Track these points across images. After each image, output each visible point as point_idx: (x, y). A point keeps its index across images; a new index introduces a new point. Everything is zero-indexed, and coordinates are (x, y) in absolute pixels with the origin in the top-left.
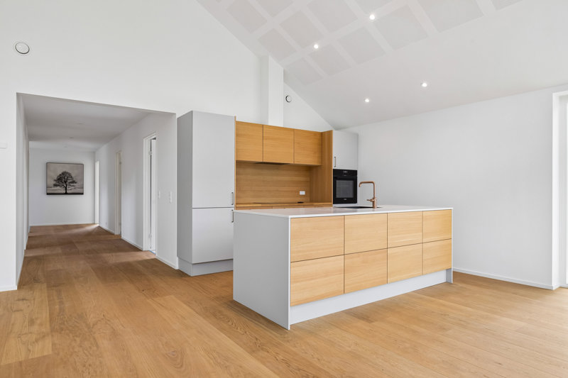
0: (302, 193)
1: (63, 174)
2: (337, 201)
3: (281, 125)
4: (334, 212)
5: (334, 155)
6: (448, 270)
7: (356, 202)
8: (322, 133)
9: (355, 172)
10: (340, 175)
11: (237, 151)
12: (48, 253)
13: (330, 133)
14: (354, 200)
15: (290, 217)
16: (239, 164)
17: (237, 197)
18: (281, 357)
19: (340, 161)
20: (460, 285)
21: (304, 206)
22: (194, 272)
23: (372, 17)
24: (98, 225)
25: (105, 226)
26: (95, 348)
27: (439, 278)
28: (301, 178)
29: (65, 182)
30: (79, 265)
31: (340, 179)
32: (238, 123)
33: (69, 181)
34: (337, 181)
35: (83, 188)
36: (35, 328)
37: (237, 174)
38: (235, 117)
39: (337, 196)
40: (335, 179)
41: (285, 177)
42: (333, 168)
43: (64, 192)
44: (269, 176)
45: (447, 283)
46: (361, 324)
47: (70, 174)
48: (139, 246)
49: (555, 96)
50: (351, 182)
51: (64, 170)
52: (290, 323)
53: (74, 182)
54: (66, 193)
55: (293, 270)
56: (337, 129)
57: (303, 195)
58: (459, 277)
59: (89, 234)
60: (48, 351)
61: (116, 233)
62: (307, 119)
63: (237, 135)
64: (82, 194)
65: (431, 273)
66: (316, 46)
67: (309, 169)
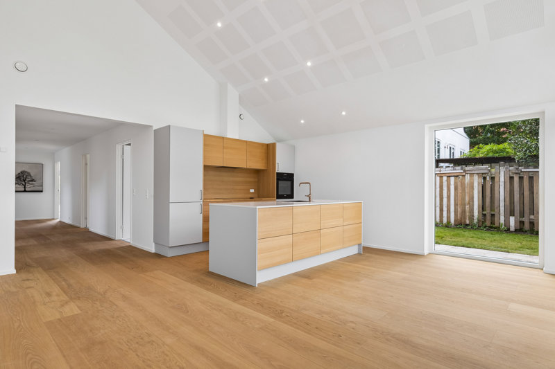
0: (252, 191)
1: (22, 172)
2: (279, 197)
3: (237, 138)
4: (277, 204)
5: (277, 162)
6: (360, 245)
7: (293, 198)
8: (268, 145)
9: (293, 175)
10: (281, 177)
11: (205, 157)
12: (24, 244)
13: (274, 145)
14: (291, 196)
15: (258, 207)
16: (207, 168)
17: (204, 194)
18: (255, 302)
19: (282, 166)
20: (367, 255)
21: (255, 201)
22: (170, 253)
23: (309, 64)
24: (58, 220)
25: (67, 220)
26: (115, 307)
27: (354, 250)
28: (251, 179)
29: (24, 180)
30: (63, 253)
31: (281, 180)
32: (206, 136)
33: (28, 180)
34: (280, 182)
35: (42, 186)
36: (54, 298)
37: (205, 175)
38: (203, 131)
39: (280, 193)
40: (278, 179)
41: (239, 178)
42: (277, 171)
43: (23, 189)
44: (227, 177)
45: (359, 254)
46: (305, 281)
47: (28, 173)
48: (111, 236)
49: (427, 127)
50: (289, 183)
51: (23, 169)
52: (257, 283)
53: (33, 180)
54: (25, 191)
55: (260, 245)
56: (279, 141)
57: (252, 193)
58: (367, 250)
59: (54, 228)
60: (76, 311)
61: (82, 226)
62: (257, 133)
63: (205, 145)
64: (42, 191)
65: (349, 246)
66: (266, 80)
67: (257, 172)
